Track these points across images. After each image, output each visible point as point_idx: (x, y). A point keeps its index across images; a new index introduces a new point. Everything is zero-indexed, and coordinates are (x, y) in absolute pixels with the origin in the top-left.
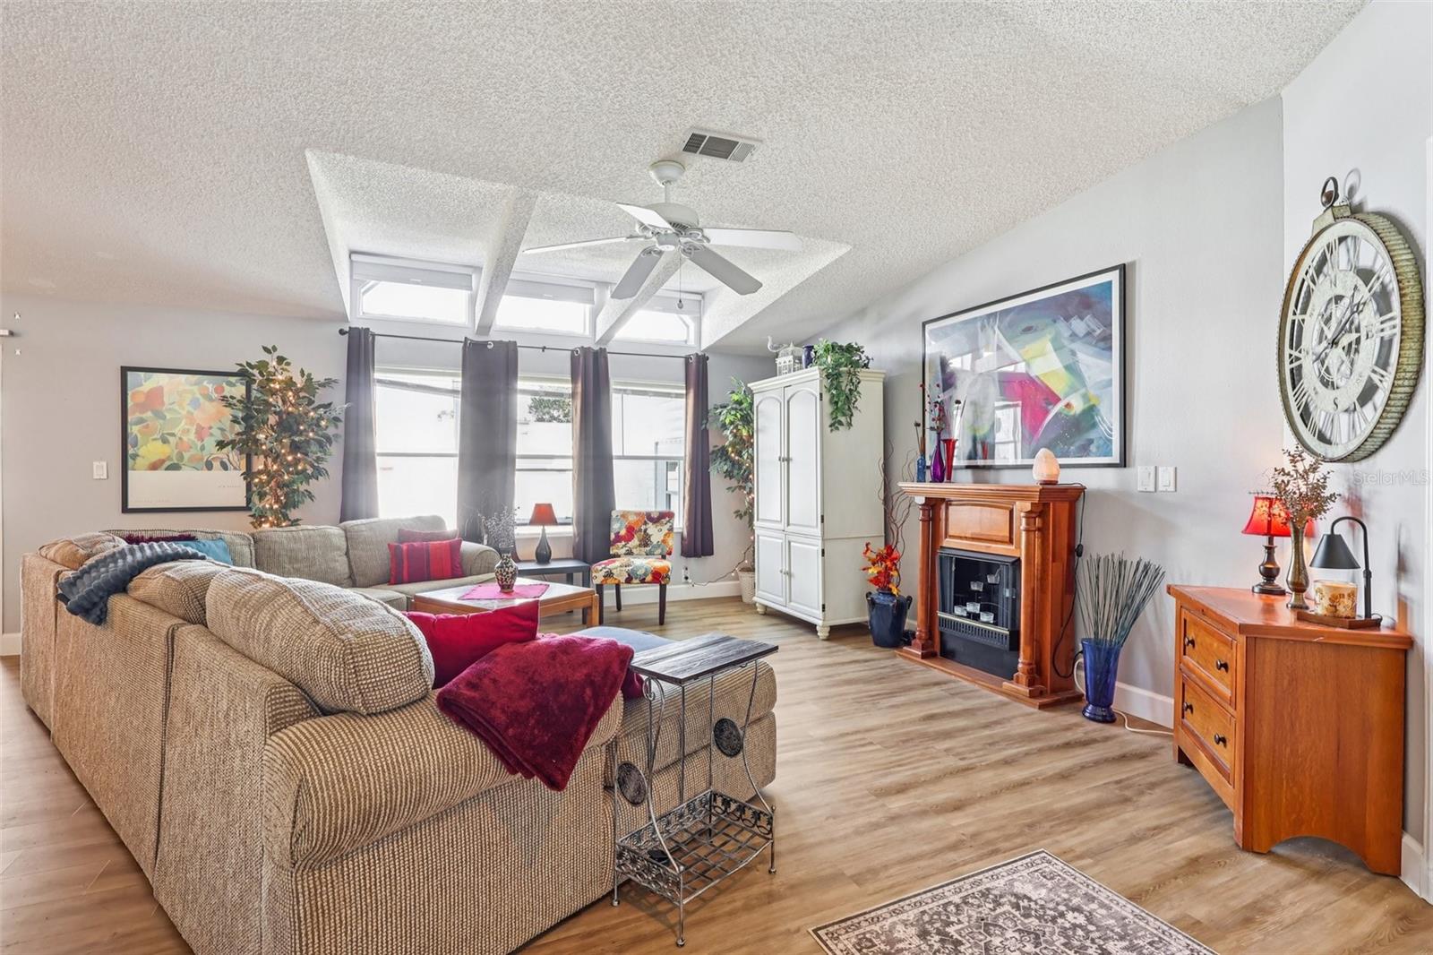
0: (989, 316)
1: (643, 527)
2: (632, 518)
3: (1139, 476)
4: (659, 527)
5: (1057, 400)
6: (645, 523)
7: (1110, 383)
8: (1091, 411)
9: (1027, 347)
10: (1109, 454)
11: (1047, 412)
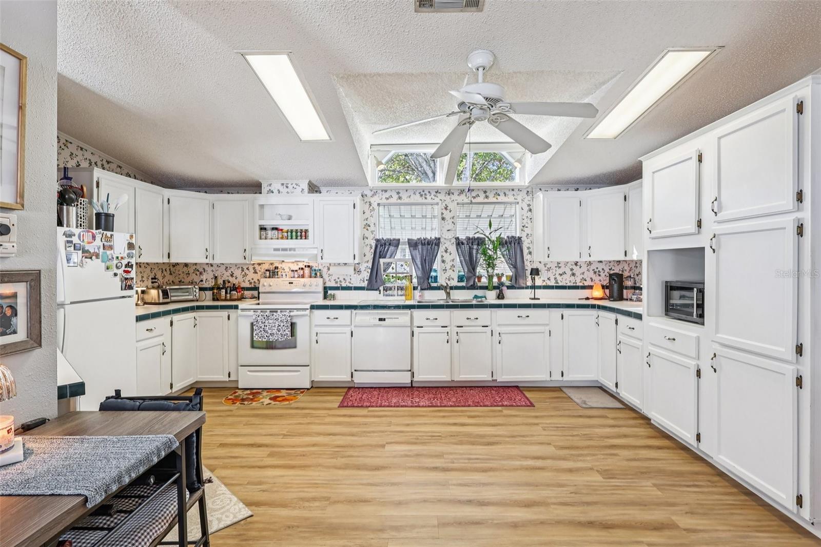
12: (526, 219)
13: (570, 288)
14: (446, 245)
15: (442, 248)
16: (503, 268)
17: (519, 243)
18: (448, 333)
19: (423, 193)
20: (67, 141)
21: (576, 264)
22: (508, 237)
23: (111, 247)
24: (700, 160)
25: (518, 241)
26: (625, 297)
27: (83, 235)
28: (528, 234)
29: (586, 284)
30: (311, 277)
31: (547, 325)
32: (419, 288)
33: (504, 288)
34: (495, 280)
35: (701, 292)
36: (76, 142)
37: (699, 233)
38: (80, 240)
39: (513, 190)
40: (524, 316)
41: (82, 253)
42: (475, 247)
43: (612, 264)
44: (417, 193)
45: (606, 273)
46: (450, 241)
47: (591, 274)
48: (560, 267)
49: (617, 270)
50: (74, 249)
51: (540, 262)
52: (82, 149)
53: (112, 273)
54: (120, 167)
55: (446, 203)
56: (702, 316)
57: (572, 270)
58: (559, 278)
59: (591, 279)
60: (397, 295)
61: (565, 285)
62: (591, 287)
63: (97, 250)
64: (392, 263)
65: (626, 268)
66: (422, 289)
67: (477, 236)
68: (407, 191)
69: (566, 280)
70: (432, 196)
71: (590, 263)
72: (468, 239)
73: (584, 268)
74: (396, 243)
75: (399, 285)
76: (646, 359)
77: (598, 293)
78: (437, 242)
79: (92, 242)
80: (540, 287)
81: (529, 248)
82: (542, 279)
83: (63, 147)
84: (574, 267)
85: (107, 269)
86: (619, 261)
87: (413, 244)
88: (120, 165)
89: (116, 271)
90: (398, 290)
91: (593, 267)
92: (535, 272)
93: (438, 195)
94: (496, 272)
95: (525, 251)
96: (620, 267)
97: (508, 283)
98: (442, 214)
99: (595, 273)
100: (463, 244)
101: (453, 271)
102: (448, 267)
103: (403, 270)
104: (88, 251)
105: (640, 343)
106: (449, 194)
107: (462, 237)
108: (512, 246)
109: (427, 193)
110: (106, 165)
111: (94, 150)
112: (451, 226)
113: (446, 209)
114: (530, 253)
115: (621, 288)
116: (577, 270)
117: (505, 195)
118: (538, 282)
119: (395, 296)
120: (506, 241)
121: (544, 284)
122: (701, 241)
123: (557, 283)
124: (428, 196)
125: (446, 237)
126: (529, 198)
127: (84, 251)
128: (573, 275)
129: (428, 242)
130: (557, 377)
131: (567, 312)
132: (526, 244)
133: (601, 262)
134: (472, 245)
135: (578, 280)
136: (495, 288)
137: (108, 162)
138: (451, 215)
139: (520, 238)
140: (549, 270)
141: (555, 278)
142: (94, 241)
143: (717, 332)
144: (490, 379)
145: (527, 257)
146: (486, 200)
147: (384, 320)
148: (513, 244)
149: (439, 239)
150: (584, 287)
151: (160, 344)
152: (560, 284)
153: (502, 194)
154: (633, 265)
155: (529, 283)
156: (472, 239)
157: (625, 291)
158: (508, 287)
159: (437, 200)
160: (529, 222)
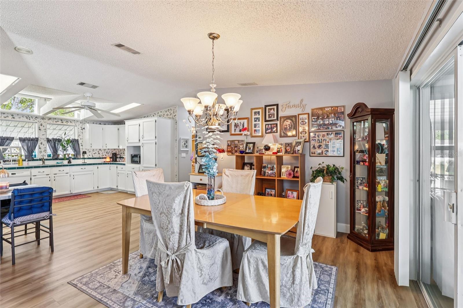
12: (80, 133)
13: (98, 158)
14: (41, 141)
15: (39, 142)
16: (70, 151)
17: (77, 142)
18: (50, 177)
19: (28, 117)
21: (100, 150)
22: (72, 139)
24: (139, 126)
25: (77, 141)
26: (117, 161)
28: (81, 138)
29: (104, 157)
31: (92, 171)
32: (27, 160)
33: (71, 159)
34: (67, 156)
35: (140, 157)
37: (139, 142)
39: (74, 121)
40: (83, 168)
42: (57, 142)
43: (112, 150)
44: (25, 117)
45: (111, 153)
46: (44, 139)
47: (105, 153)
48: (94, 151)
49: (114, 152)
51: (86, 149)
55: (41, 122)
56: (140, 162)
57: (98, 152)
58: (94, 155)
59: (106, 155)
60: (12, 164)
61: (96, 157)
62: (106, 158)
64: (8, 148)
65: (117, 151)
66: (28, 161)
67: (57, 138)
68: (18, 115)
69: (97, 156)
70: (33, 119)
71: (105, 150)
72: (54, 139)
73: (103, 151)
74: (12, 139)
75: (13, 159)
76: (127, 175)
77: (108, 160)
78: (37, 140)
80: (86, 158)
81: (81, 144)
82: (87, 155)
84: (99, 151)
86: (115, 149)
87: (22, 140)
90: (13, 161)
91: (106, 151)
92: (84, 153)
93: (37, 119)
94: (67, 153)
95: (80, 145)
96: (115, 151)
97: (73, 157)
98: (39, 127)
99: (107, 153)
100: (51, 141)
101: (45, 152)
102: (43, 151)
103: (15, 152)
105: (125, 172)
106: (43, 119)
107: (50, 138)
108: (75, 143)
109: (31, 117)
112: (44, 133)
113: (41, 125)
114: (82, 146)
115: (116, 158)
116: (100, 152)
117: (71, 123)
118: (86, 156)
119: (11, 164)
120: (72, 141)
121: (88, 157)
122: (140, 144)
123: (93, 157)
124: (31, 119)
125: (42, 138)
126: (81, 125)
128: (99, 154)
129: (31, 139)
130: (96, 188)
131: (99, 166)
132: (80, 142)
133: (109, 149)
134: (56, 141)
135: (101, 156)
136: (67, 159)
138: (44, 128)
139: (78, 140)
140: (89, 152)
141: (92, 155)
143: (143, 164)
144: (70, 193)
145: (81, 147)
146: (62, 124)
147: (15, 174)
148: (75, 142)
149: (38, 138)
150: (103, 158)
152: (94, 157)
153: (69, 122)
154: (119, 150)
155: (82, 157)
156: (55, 139)
157: (117, 159)
158: (73, 159)
159: (36, 121)
160: (81, 133)
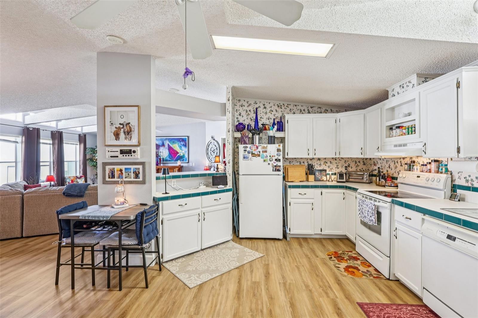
0: (166, 139)
1: (76, 180)
2: (72, 178)
3: (190, 164)
4: (81, 180)
5: (178, 153)
6: (76, 179)
7: (186, 152)
8: (184, 155)
9: (174, 145)
10: (186, 161)
11: (177, 155)
20: (288, 105)
23: (266, 152)
27: (252, 147)
30: (438, 172)
36: (292, 104)
38: (250, 149)
41: (251, 155)
50: (248, 153)
52: (296, 106)
53: (267, 163)
54: (320, 108)
63: (259, 153)
79: (256, 150)
83: (286, 108)
85: (264, 161)
88: (320, 107)
89: (269, 162)
104: (254, 154)
110: (310, 110)
111: (302, 104)
127: (252, 154)
137: (312, 107)
142: (258, 149)
151: (310, 203)
